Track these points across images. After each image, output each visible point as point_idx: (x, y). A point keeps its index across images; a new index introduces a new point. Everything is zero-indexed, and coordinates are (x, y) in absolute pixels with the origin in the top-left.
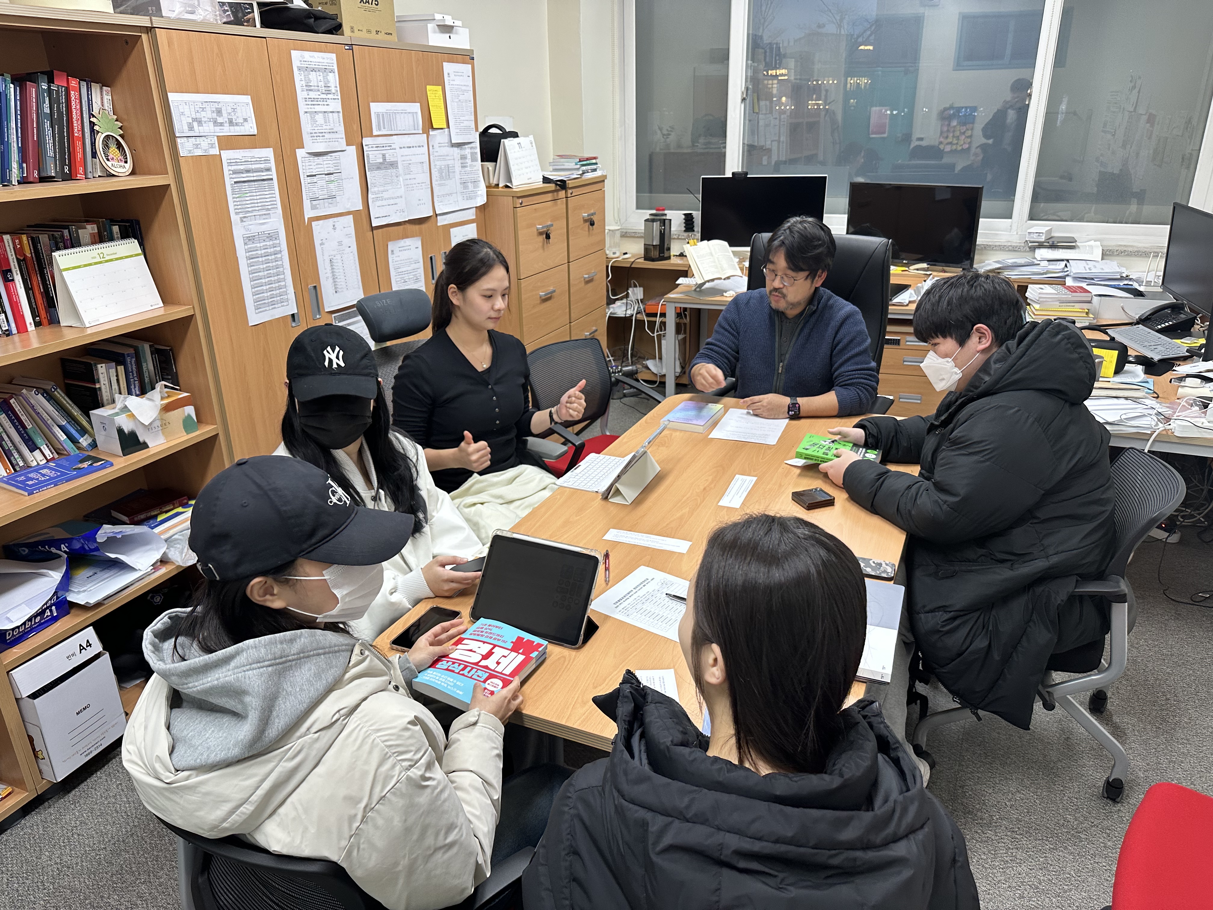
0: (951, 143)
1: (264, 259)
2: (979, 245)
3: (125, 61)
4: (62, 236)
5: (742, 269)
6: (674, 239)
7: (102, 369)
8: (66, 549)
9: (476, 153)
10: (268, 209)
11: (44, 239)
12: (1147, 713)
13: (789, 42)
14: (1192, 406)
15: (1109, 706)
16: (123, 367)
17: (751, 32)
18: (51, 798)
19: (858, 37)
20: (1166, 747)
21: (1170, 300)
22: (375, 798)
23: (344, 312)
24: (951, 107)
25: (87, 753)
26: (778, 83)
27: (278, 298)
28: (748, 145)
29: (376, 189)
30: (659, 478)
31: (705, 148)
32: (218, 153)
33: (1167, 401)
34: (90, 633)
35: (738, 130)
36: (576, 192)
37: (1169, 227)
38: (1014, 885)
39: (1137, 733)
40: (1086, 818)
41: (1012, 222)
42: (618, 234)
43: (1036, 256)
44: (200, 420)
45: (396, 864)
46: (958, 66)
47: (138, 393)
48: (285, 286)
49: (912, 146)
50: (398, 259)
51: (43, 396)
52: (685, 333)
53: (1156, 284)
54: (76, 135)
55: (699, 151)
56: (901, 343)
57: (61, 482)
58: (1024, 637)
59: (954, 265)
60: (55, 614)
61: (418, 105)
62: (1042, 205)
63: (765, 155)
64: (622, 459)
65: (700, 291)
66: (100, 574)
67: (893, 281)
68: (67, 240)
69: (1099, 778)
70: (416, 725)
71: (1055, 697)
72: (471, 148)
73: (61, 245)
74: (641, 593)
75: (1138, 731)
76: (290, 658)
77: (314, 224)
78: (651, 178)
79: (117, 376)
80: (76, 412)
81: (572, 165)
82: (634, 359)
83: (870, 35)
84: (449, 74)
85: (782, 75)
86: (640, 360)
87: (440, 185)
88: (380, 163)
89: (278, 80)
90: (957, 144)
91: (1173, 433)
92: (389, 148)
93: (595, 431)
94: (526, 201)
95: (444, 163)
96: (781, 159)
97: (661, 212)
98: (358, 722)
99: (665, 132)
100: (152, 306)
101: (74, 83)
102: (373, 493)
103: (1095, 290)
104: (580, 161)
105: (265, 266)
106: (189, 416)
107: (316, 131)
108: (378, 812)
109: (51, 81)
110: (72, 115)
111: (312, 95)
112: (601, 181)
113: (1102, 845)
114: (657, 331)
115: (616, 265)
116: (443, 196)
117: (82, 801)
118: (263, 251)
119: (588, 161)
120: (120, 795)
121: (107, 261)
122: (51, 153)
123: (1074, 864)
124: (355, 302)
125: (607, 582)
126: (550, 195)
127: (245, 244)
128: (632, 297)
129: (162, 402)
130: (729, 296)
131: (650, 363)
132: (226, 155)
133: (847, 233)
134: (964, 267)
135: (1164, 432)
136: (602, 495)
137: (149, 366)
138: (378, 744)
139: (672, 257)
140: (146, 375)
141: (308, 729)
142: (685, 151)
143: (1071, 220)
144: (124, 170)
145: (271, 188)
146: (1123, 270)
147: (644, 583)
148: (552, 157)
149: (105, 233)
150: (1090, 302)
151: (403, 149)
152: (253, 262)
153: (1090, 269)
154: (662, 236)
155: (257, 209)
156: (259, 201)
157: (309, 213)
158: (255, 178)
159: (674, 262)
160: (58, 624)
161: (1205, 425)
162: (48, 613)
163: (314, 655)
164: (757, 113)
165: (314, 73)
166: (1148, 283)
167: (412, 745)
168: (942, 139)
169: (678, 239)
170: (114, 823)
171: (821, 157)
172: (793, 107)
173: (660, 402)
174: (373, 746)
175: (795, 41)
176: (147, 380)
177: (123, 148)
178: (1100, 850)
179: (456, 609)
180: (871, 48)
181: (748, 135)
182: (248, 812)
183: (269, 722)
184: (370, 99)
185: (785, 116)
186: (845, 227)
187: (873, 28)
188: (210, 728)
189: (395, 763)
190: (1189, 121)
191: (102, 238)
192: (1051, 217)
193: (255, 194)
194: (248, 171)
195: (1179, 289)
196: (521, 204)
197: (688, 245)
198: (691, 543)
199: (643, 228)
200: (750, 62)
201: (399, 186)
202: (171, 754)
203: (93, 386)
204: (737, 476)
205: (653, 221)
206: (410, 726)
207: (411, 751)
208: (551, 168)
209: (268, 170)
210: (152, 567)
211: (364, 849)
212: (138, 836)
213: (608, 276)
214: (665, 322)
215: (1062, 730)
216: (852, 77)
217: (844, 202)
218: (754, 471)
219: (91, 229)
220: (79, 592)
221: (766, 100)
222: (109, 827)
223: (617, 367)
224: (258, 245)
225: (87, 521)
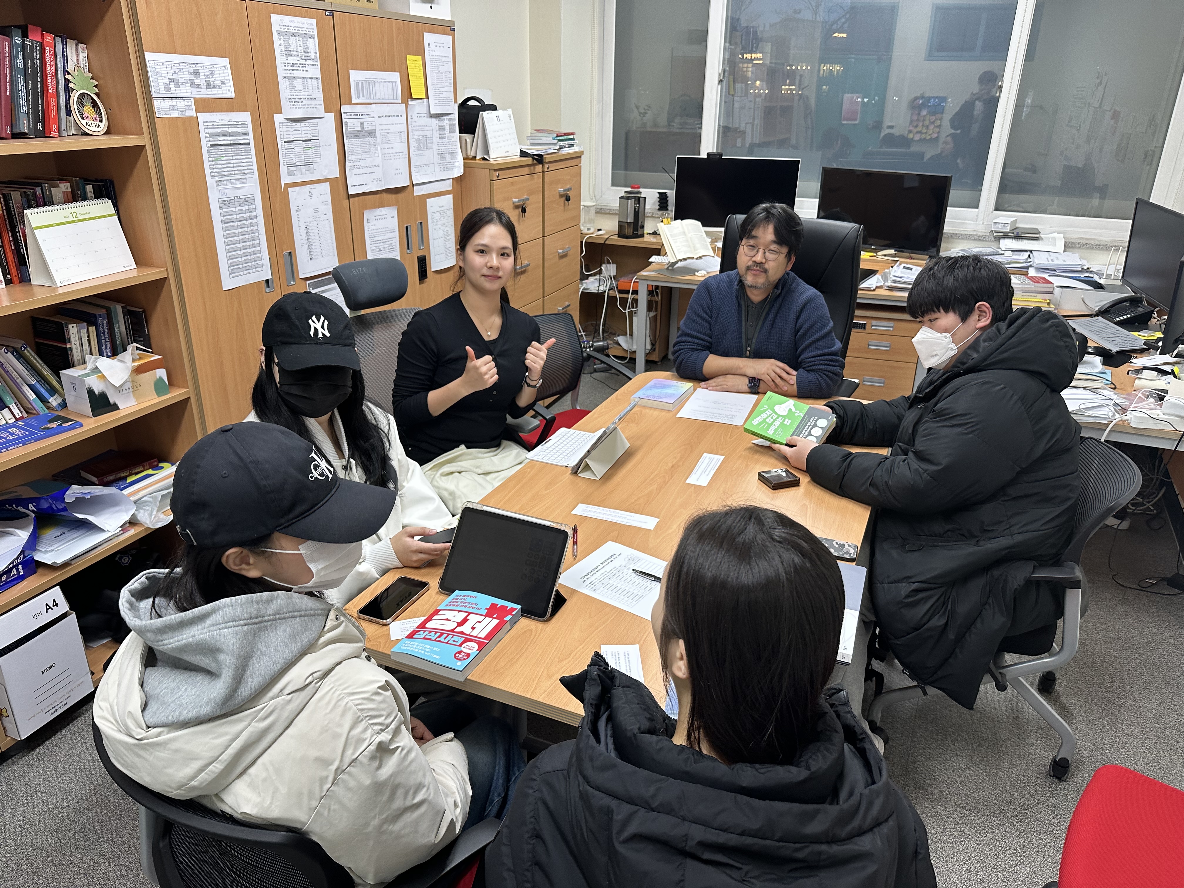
0: (920, 132)
1: (239, 223)
2: (945, 233)
3: (102, 18)
4: (35, 194)
5: (714, 249)
6: (648, 217)
7: (73, 329)
8: (34, 508)
9: (454, 125)
10: (244, 174)
11: (16, 196)
12: (1094, 695)
13: (764, 27)
14: (1148, 397)
15: (1057, 687)
16: (94, 327)
17: (729, 15)
18: (15, 755)
19: (833, 24)
20: (1111, 728)
21: (1129, 293)
22: (347, 761)
23: (320, 279)
24: (922, 97)
25: (52, 711)
26: (753, 66)
27: (253, 263)
28: (723, 127)
29: (353, 157)
30: (628, 455)
31: (681, 128)
32: (195, 115)
33: (1124, 392)
34: (57, 593)
35: (714, 112)
36: (553, 167)
37: (1131, 221)
38: (962, 859)
39: (1083, 714)
40: (1032, 796)
41: (978, 212)
42: (593, 211)
43: (1001, 246)
44: (172, 383)
45: (366, 825)
46: (930, 56)
47: (109, 354)
48: (260, 251)
49: (882, 134)
50: (373, 227)
51: (13, 354)
52: (656, 310)
53: (1116, 278)
54: (50, 91)
55: (675, 130)
56: (867, 327)
57: (30, 441)
58: (979, 620)
59: (921, 252)
60: (22, 573)
61: (398, 74)
62: (1007, 195)
63: (739, 137)
64: (593, 434)
65: (672, 270)
66: (67, 534)
67: (863, 266)
68: (40, 197)
69: (1047, 757)
70: (387, 690)
71: (1008, 677)
72: (450, 119)
73: (33, 202)
74: (608, 568)
75: (1085, 712)
76: (266, 618)
77: (290, 190)
78: (626, 155)
79: (88, 336)
80: (46, 372)
81: (549, 140)
82: (605, 335)
83: (844, 23)
84: (429, 44)
85: (758, 59)
86: (612, 336)
87: (417, 155)
88: (359, 131)
89: (257, 43)
90: (926, 133)
91: (1129, 424)
92: (368, 116)
93: (565, 404)
94: (503, 174)
95: (422, 133)
96: (754, 142)
97: (636, 190)
98: (332, 685)
99: (642, 111)
100: (124, 267)
101: (48, 38)
102: (344, 462)
103: (1057, 281)
104: (557, 136)
105: (240, 230)
106: (161, 379)
107: (295, 97)
108: (349, 774)
109: (25, 35)
110: (46, 71)
111: (292, 60)
112: (578, 157)
113: (1047, 822)
114: (629, 308)
115: (590, 241)
116: (420, 166)
117: (46, 759)
118: (238, 216)
119: (565, 137)
120: (85, 754)
121: (80, 221)
122: (23, 109)
123: (1020, 840)
124: (332, 269)
125: (575, 556)
126: (527, 169)
127: (221, 208)
128: (605, 273)
129: (133, 364)
130: (701, 276)
131: (621, 339)
132: (203, 117)
133: (818, 217)
134: (931, 254)
135: (1121, 423)
136: (572, 470)
137: (121, 327)
138: (350, 708)
139: (645, 235)
140: (118, 336)
141: (281, 691)
142: (662, 130)
143: (1035, 212)
144: (99, 129)
145: (248, 152)
146: (1084, 262)
147: (612, 558)
148: (529, 131)
149: (79, 192)
150: (1051, 293)
151: (381, 118)
152: (228, 227)
153: (1052, 260)
154: (637, 214)
155: (233, 173)
156: (235, 165)
157: (285, 179)
158: (232, 142)
159: (648, 240)
160: (24, 583)
161: (1159, 417)
162: (14, 572)
163: (289, 618)
164: (733, 95)
165: (294, 37)
166: (1109, 277)
167: (383, 710)
168: (911, 128)
169: (652, 217)
170: (78, 781)
171: (793, 142)
172: (767, 91)
173: (631, 379)
174: (346, 710)
175: (771, 26)
176: (118, 341)
177: (98, 107)
178: (1045, 827)
179: (424, 580)
180: (845, 35)
181: (724, 117)
182: (218, 771)
183: (243, 681)
184: (350, 66)
185: (760, 99)
186: (816, 211)
187: (848, 16)
188: (183, 686)
189: (367, 727)
190: (1152, 119)
191: (76, 196)
192: (1015, 208)
193: (231, 158)
194: (225, 135)
195: (1138, 282)
196: (498, 177)
197: (662, 224)
198: (658, 520)
199: (618, 205)
200: (728, 44)
201: (377, 155)
202: (143, 711)
203: (64, 346)
204: (705, 454)
205: (628, 198)
206: (380, 691)
207: (382, 716)
208: (528, 142)
209: (246, 134)
210: (120, 529)
211: (334, 811)
212: (101, 795)
213: (582, 251)
214: (637, 300)
215: (1012, 709)
216: (825, 63)
217: (816, 186)
218: (722, 450)
219: (64, 187)
220: (46, 552)
221: (742, 83)
222: (72, 785)
223: (588, 342)
224: (234, 209)
225: (55, 480)
